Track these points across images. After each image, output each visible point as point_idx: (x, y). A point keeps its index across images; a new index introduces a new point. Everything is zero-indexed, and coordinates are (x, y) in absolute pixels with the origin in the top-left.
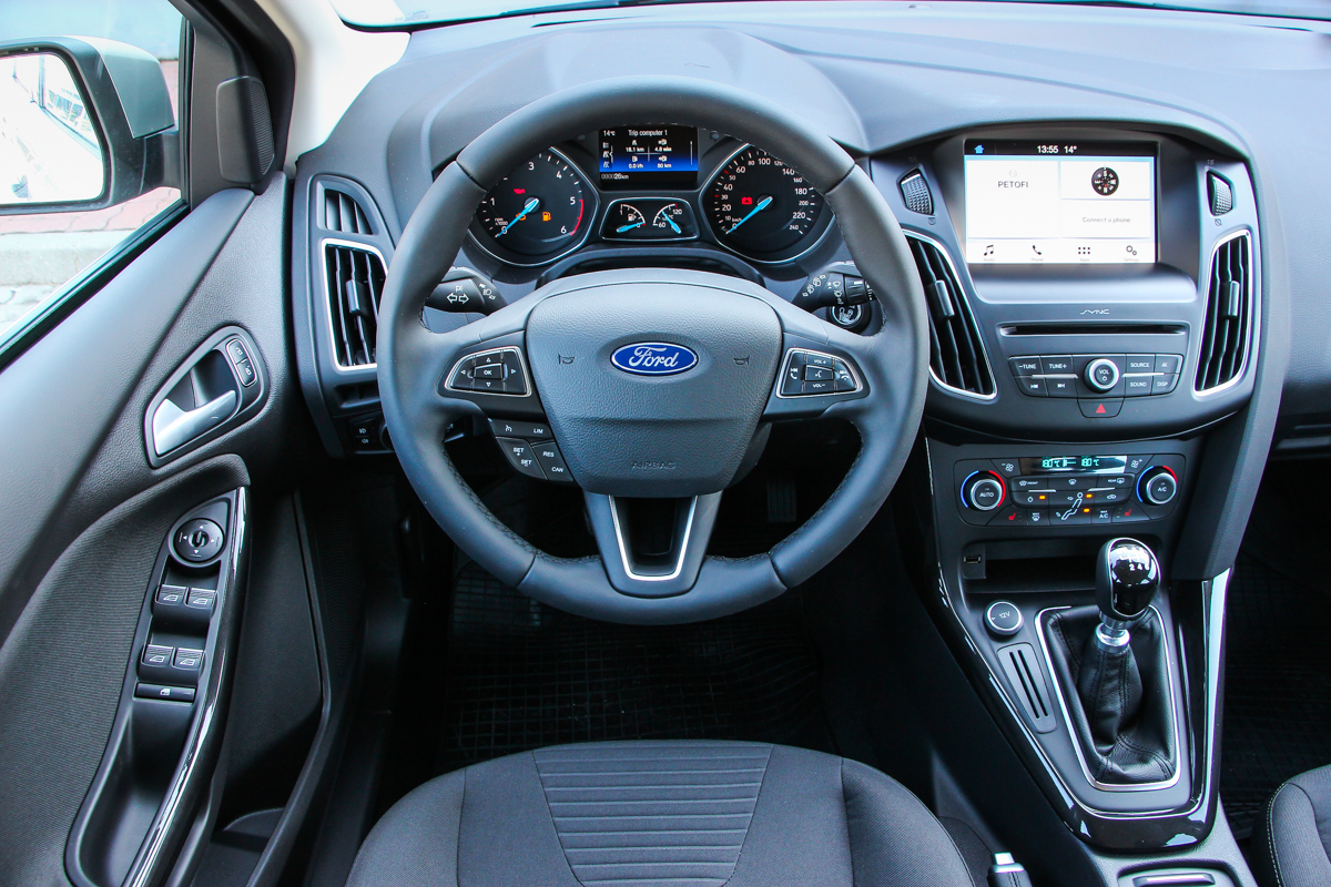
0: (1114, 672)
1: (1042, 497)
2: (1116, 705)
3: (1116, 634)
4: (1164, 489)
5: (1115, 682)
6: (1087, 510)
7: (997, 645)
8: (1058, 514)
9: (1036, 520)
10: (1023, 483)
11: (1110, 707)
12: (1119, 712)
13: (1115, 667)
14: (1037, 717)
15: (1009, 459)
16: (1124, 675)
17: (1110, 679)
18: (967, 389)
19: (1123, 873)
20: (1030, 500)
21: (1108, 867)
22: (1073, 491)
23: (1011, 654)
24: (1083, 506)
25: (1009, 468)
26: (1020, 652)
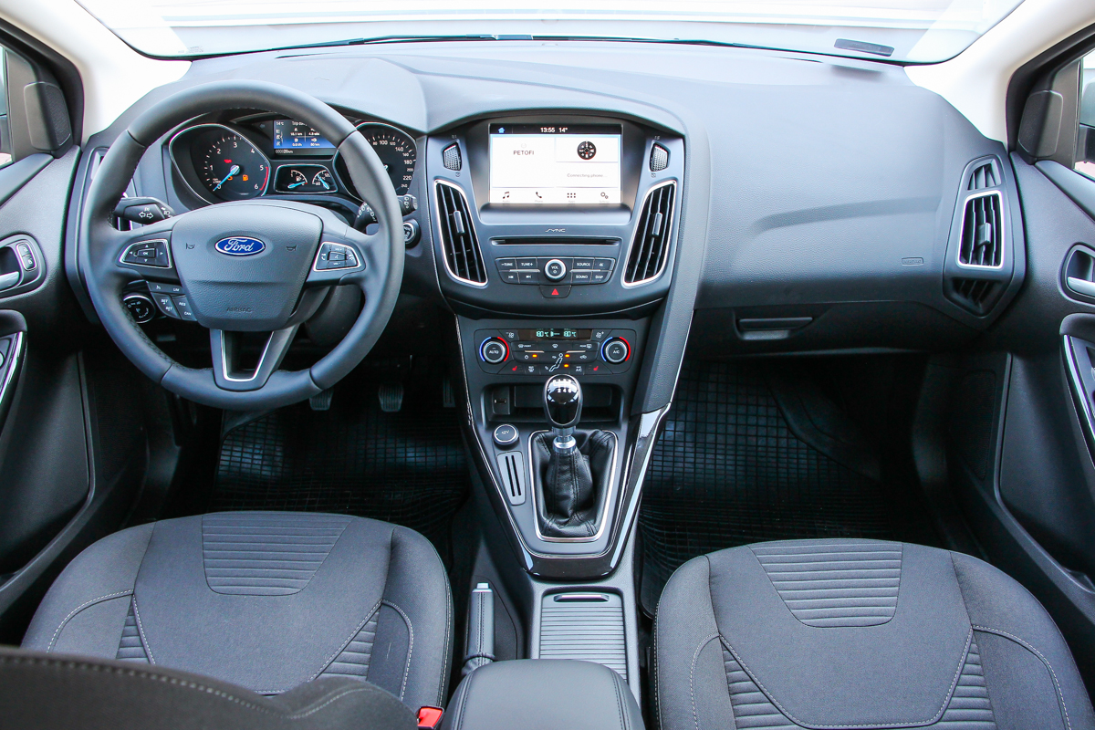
0: (566, 468)
1: (535, 356)
2: (571, 492)
3: (564, 441)
4: (617, 352)
5: (568, 475)
6: (566, 366)
7: (498, 451)
8: (547, 368)
9: (531, 371)
10: (521, 346)
11: (565, 493)
12: (572, 496)
13: (566, 464)
14: (514, 495)
15: (510, 330)
16: (575, 471)
17: (563, 472)
18: (471, 280)
19: (548, 593)
20: (526, 357)
21: (539, 588)
22: (556, 352)
23: (507, 458)
24: (563, 363)
25: (511, 335)
26: (513, 457)
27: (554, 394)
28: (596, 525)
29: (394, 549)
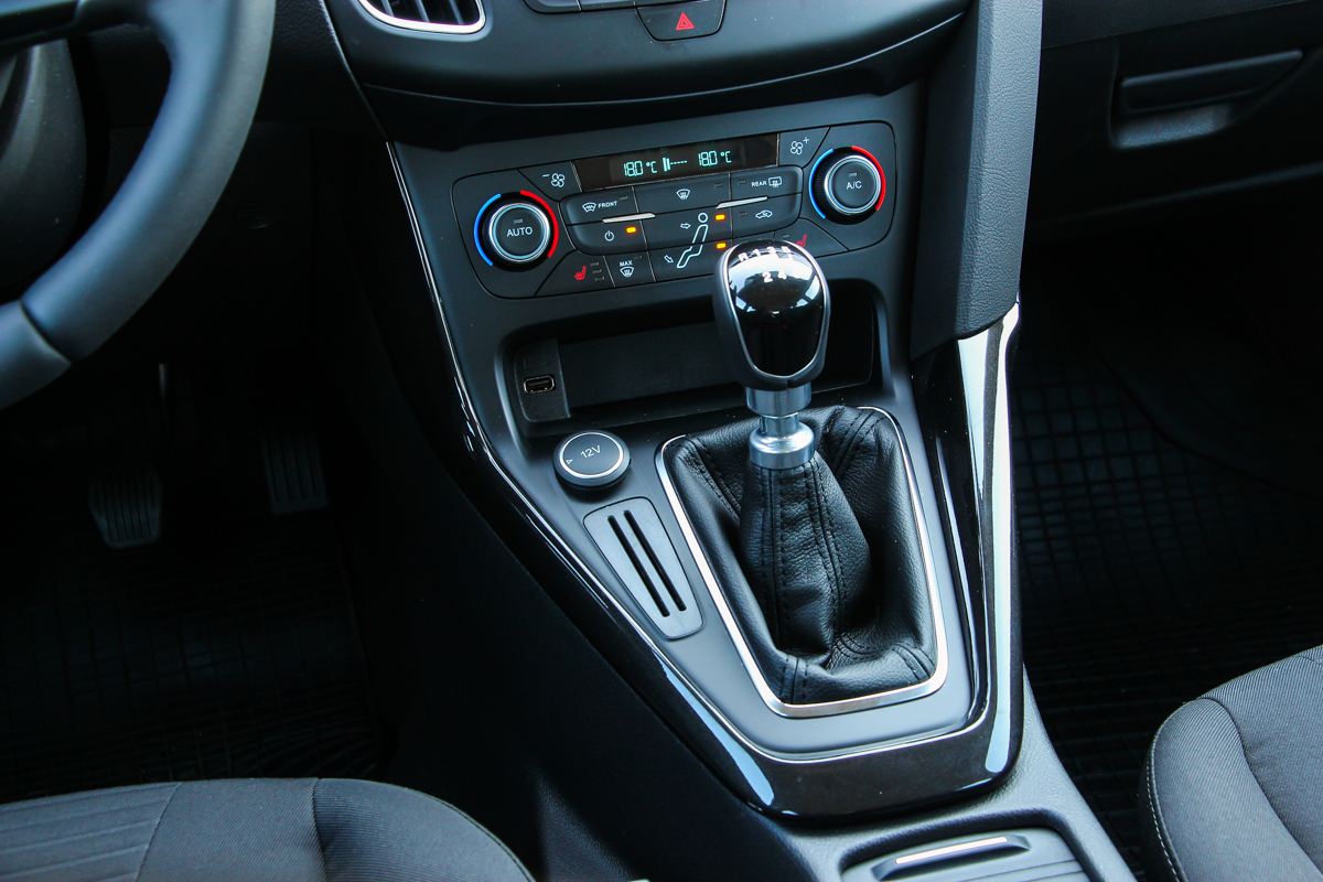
0: (797, 509)
1: (631, 230)
2: (820, 576)
3: (782, 431)
4: (857, 185)
5: (806, 531)
7: (582, 508)
8: (669, 259)
9: (628, 274)
10: (589, 207)
11: (805, 581)
12: (826, 588)
13: (797, 499)
14: (665, 613)
15: (555, 165)
16: (818, 513)
17: (792, 523)
18: (434, 18)
19: (851, 861)
20: (609, 236)
21: (822, 854)
22: (689, 211)
23: (612, 521)
24: (714, 238)
25: (558, 180)
26: (628, 515)
27: (754, 290)
28: (926, 647)
29: (331, 839)
